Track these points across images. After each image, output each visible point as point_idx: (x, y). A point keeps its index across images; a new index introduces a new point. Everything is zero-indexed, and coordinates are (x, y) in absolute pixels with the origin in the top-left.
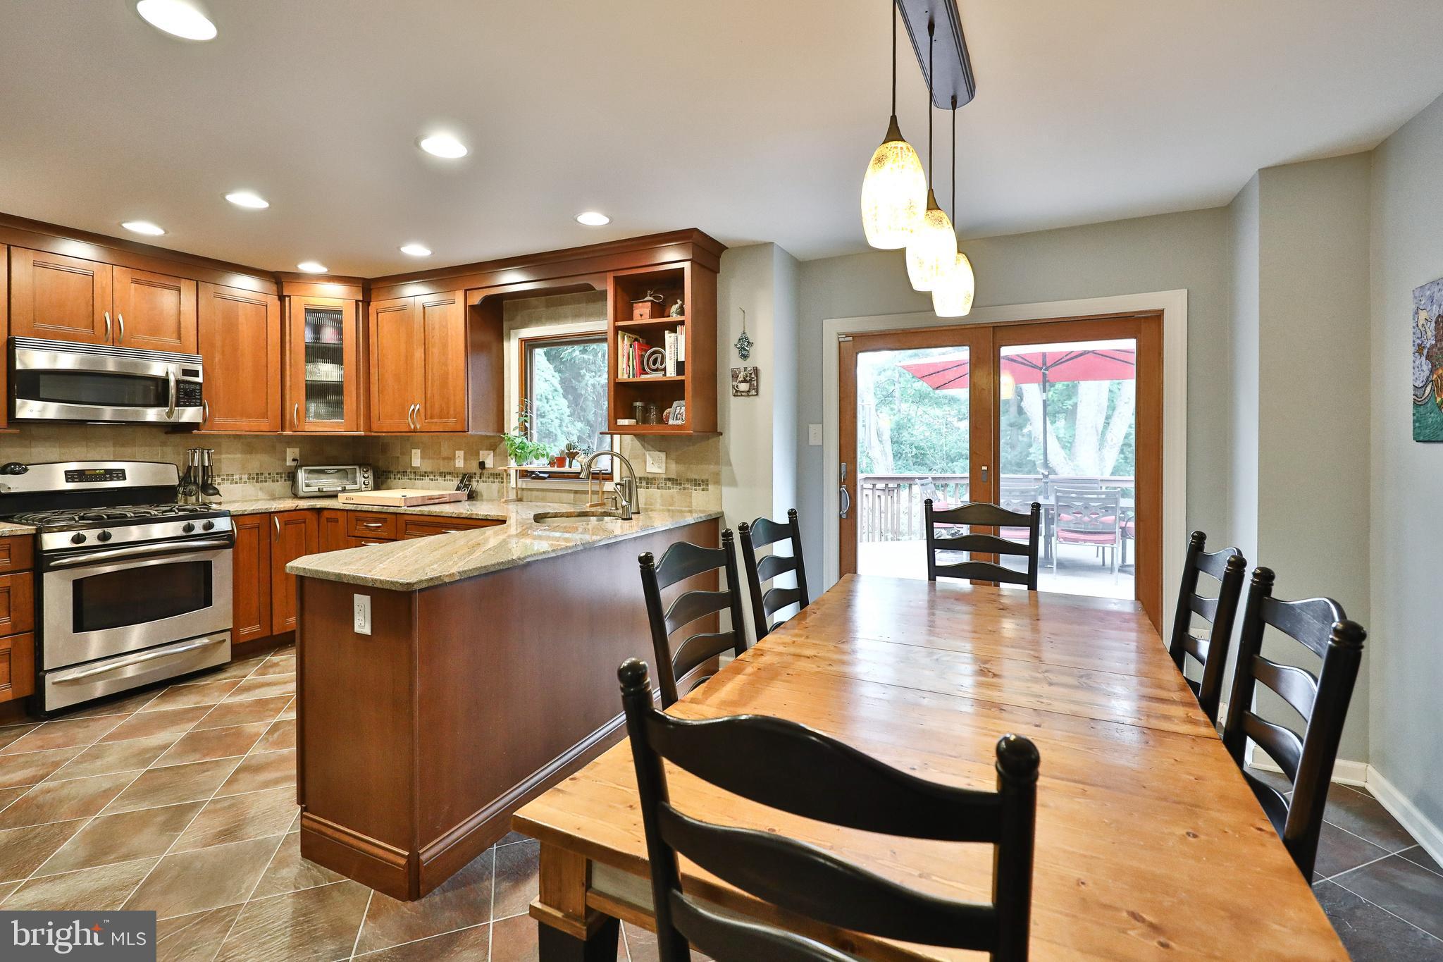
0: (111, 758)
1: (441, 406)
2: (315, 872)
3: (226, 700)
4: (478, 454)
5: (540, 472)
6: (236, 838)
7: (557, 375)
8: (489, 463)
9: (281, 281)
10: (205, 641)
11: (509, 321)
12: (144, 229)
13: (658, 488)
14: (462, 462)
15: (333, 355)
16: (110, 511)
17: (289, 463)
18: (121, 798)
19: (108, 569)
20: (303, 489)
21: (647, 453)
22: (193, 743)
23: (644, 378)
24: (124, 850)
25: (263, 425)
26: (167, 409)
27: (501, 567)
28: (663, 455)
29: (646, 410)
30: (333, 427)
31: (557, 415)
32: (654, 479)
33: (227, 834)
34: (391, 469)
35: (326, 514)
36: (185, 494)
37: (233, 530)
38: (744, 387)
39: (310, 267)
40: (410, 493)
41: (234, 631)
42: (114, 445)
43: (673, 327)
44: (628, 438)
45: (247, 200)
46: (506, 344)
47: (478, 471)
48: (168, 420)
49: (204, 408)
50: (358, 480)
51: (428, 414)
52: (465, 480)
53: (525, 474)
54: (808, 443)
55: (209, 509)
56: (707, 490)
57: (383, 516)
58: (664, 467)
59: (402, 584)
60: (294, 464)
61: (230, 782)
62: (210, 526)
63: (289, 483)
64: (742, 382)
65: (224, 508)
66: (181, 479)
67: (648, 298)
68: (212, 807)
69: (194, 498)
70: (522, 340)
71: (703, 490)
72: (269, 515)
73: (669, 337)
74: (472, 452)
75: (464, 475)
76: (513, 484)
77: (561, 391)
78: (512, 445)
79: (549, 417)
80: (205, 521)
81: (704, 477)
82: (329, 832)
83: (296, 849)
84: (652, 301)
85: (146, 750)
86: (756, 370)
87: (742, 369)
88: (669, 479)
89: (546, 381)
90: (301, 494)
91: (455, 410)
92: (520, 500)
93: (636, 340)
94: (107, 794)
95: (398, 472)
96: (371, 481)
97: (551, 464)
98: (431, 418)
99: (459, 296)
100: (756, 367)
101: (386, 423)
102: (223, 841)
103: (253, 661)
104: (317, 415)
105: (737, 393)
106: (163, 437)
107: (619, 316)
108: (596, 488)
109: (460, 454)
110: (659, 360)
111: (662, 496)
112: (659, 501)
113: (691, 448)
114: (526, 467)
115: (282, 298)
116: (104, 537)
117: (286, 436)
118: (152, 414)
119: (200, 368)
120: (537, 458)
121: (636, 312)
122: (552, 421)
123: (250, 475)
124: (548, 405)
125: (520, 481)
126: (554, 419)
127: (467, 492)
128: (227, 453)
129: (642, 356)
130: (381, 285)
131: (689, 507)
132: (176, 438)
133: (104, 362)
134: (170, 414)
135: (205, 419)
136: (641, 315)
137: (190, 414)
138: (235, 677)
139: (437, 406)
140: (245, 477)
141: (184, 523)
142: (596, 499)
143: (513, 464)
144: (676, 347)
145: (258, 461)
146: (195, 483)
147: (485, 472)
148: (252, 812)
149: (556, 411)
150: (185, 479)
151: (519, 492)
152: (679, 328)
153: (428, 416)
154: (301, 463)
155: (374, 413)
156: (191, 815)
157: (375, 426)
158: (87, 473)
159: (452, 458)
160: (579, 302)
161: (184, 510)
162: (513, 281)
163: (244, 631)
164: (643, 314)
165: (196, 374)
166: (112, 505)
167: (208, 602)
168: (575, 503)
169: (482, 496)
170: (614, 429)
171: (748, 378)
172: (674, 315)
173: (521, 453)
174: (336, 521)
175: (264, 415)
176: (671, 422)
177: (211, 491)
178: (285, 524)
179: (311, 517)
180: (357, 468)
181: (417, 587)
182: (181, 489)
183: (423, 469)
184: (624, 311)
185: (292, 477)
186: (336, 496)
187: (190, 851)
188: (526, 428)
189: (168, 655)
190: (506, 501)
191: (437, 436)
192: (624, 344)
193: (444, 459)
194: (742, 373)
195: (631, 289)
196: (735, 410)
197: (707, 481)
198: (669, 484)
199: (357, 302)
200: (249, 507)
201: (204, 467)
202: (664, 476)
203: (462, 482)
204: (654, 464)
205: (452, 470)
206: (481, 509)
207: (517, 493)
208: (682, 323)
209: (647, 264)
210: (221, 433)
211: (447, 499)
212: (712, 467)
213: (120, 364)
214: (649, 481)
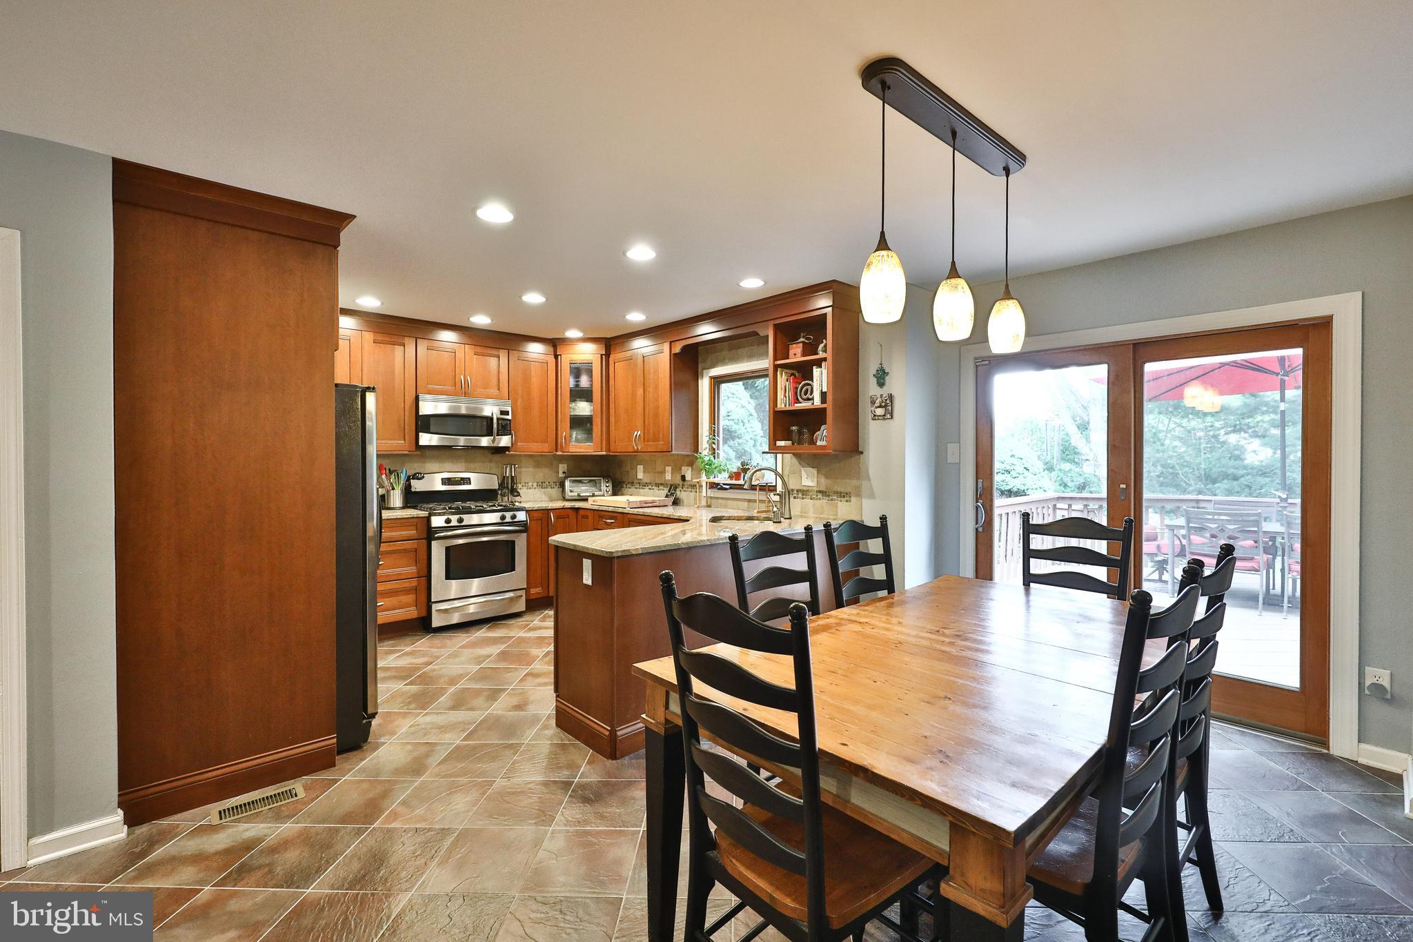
0: (463, 658)
1: (654, 431)
2: (562, 735)
3: (522, 634)
4: (681, 469)
5: (724, 484)
6: (523, 710)
7: (752, 401)
8: (688, 477)
9: (555, 344)
10: (511, 595)
11: (702, 362)
12: (481, 320)
13: (811, 499)
14: (670, 475)
15: (586, 395)
16: (463, 505)
17: (561, 475)
18: (467, 680)
19: (461, 541)
20: (569, 494)
21: (802, 469)
22: (504, 656)
23: (798, 406)
24: (469, 706)
25: (546, 448)
26: (492, 438)
27: (670, 548)
28: (814, 471)
29: (800, 433)
30: (587, 449)
31: (751, 436)
32: (807, 491)
33: (519, 707)
34: (624, 480)
35: (581, 512)
36: (501, 495)
37: (527, 520)
38: (880, 412)
39: (573, 333)
40: (632, 499)
41: (527, 590)
42: (465, 462)
43: (818, 363)
44: (788, 456)
45: (534, 298)
46: (700, 381)
47: (681, 483)
48: (493, 445)
49: (512, 437)
50: (602, 488)
51: (645, 438)
52: (673, 488)
53: (714, 486)
54: (947, 460)
55: (514, 505)
56: (850, 501)
57: (615, 515)
58: (815, 481)
59: (607, 552)
60: (563, 475)
61: (522, 680)
62: (514, 517)
63: (561, 489)
64: (879, 407)
65: (523, 505)
66: (500, 485)
67: (802, 340)
68: (512, 692)
69: (506, 498)
70: (711, 378)
71: (847, 501)
72: (547, 511)
73: (816, 371)
74: (677, 469)
75: (671, 486)
76: (704, 494)
77: (756, 415)
78: (702, 462)
79: (745, 438)
80: (511, 513)
81: (848, 490)
82: (570, 711)
83: (553, 722)
84: (803, 342)
85: (480, 657)
86: (891, 397)
87: (879, 396)
88: (820, 492)
89: (743, 407)
90: (567, 497)
91: (663, 435)
92: (709, 506)
93: (792, 374)
94: (461, 676)
95: (629, 483)
96: (610, 488)
97: (731, 477)
98: (648, 442)
99: (666, 346)
100: (891, 394)
101: (619, 447)
102: (516, 711)
103: (538, 613)
104: (577, 440)
105: (875, 417)
106: (490, 456)
107: (779, 355)
108: (763, 498)
109: (669, 469)
110: (809, 392)
111: (814, 505)
112: (811, 509)
113: (837, 465)
114: (712, 480)
115: (556, 357)
116: (460, 520)
117: (558, 455)
118: (485, 441)
119: (509, 409)
120: (720, 473)
121: (791, 352)
122: (747, 442)
123: (538, 483)
124: (744, 428)
125: (709, 491)
126: (749, 440)
127: (672, 499)
128: (525, 467)
129: (797, 388)
130: (617, 341)
131: (834, 515)
132: (497, 457)
133: (459, 408)
134: (494, 441)
135: (512, 444)
136: (795, 355)
137: (505, 441)
138: (526, 621)
139: (651, 432)
140: (535, 484)
141: (501, 514)
142: (763, 507)
143: (704, 478)
144: (821, 378)
145: (544, 473)
146: (507, 488)
147: (685, 483)
148: (532, 698)
149: (751, 432)
150: (501, 485)
151: (709, 500)
152: (823, 364)
153: (646, 440)
154: (568, 475)
155: (612, 438)
156: (502, 694)
157: (612, 449)
158: (452, 480)
159: (663, 472)
160: (752, 345)
161: (501, 506)
162: (707, 331)
163: (533, 591)
164: (796, 354)
165: (507, 413)
166: (464, 501)
167: (513, 569)
168: (748, 509)
169: (683, 502)
170: (773, 449)
171: (883, 404)
172: (821, 353)
173: (709, 469)
174: (587, 517)
175: (545, 441)
176: (819, 443)
177: (516, 494)
178: (557, 517)
179: (572, 514)
180: (601, 478)
181: (615, 555)
182: (500, 492)
183: (646, 480)
184: (781, 352)
185: (562, 485)
186: (587, 500)
187: (500, 712)
188: (714, 449)
189: (492, 601)
190: (698, 507)
191: (654, 455)
192: (782, 379)
193: (658, 473)
194: (878, 400)
195: (788, 333)
196: (874, 432)
197: (850, 493)
198: (820, 496)
199: (602, 355)
200: (536, 506)
201: (512, 476)
202: (815, 489)
203: (669, 491)
204: (808, 479)
205: (663, 482)
206: (680, 512)
207: (707, 500)
208: (825, 359)
209: (804, 310)
210: (522, 453)
211: (657, 504)
212: (854, 482)
213: (468, 408)
214: (804, 492)
